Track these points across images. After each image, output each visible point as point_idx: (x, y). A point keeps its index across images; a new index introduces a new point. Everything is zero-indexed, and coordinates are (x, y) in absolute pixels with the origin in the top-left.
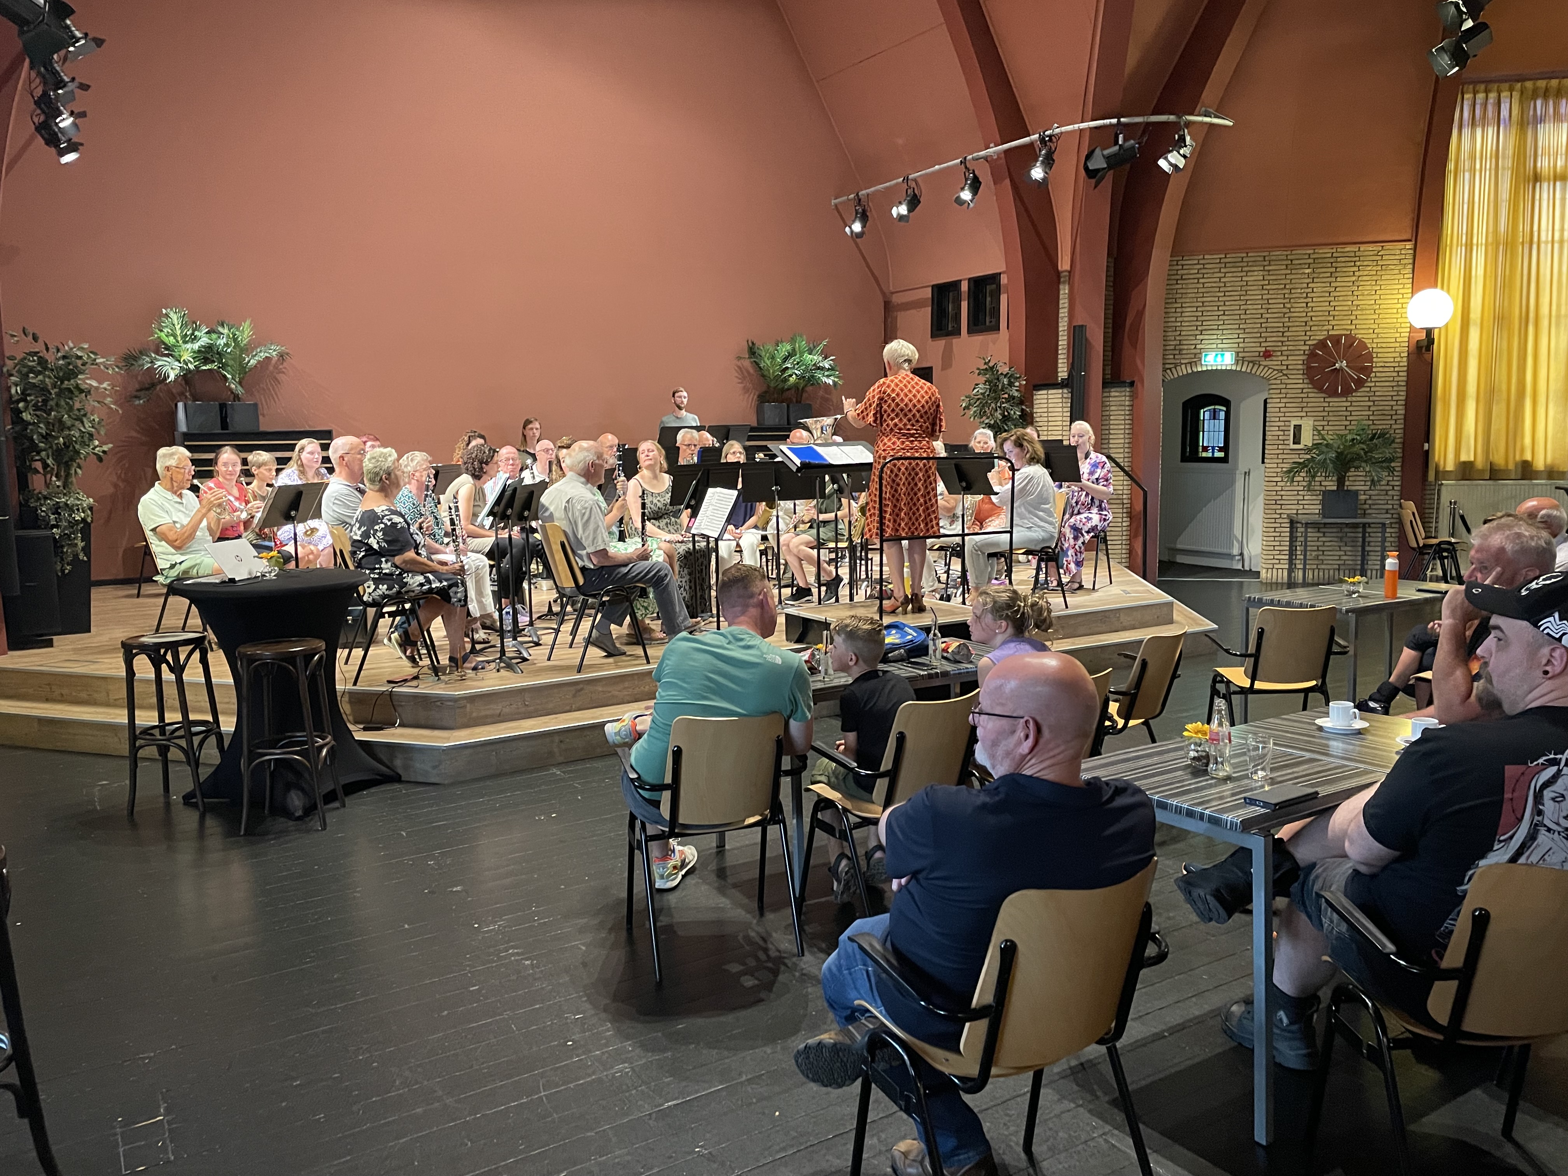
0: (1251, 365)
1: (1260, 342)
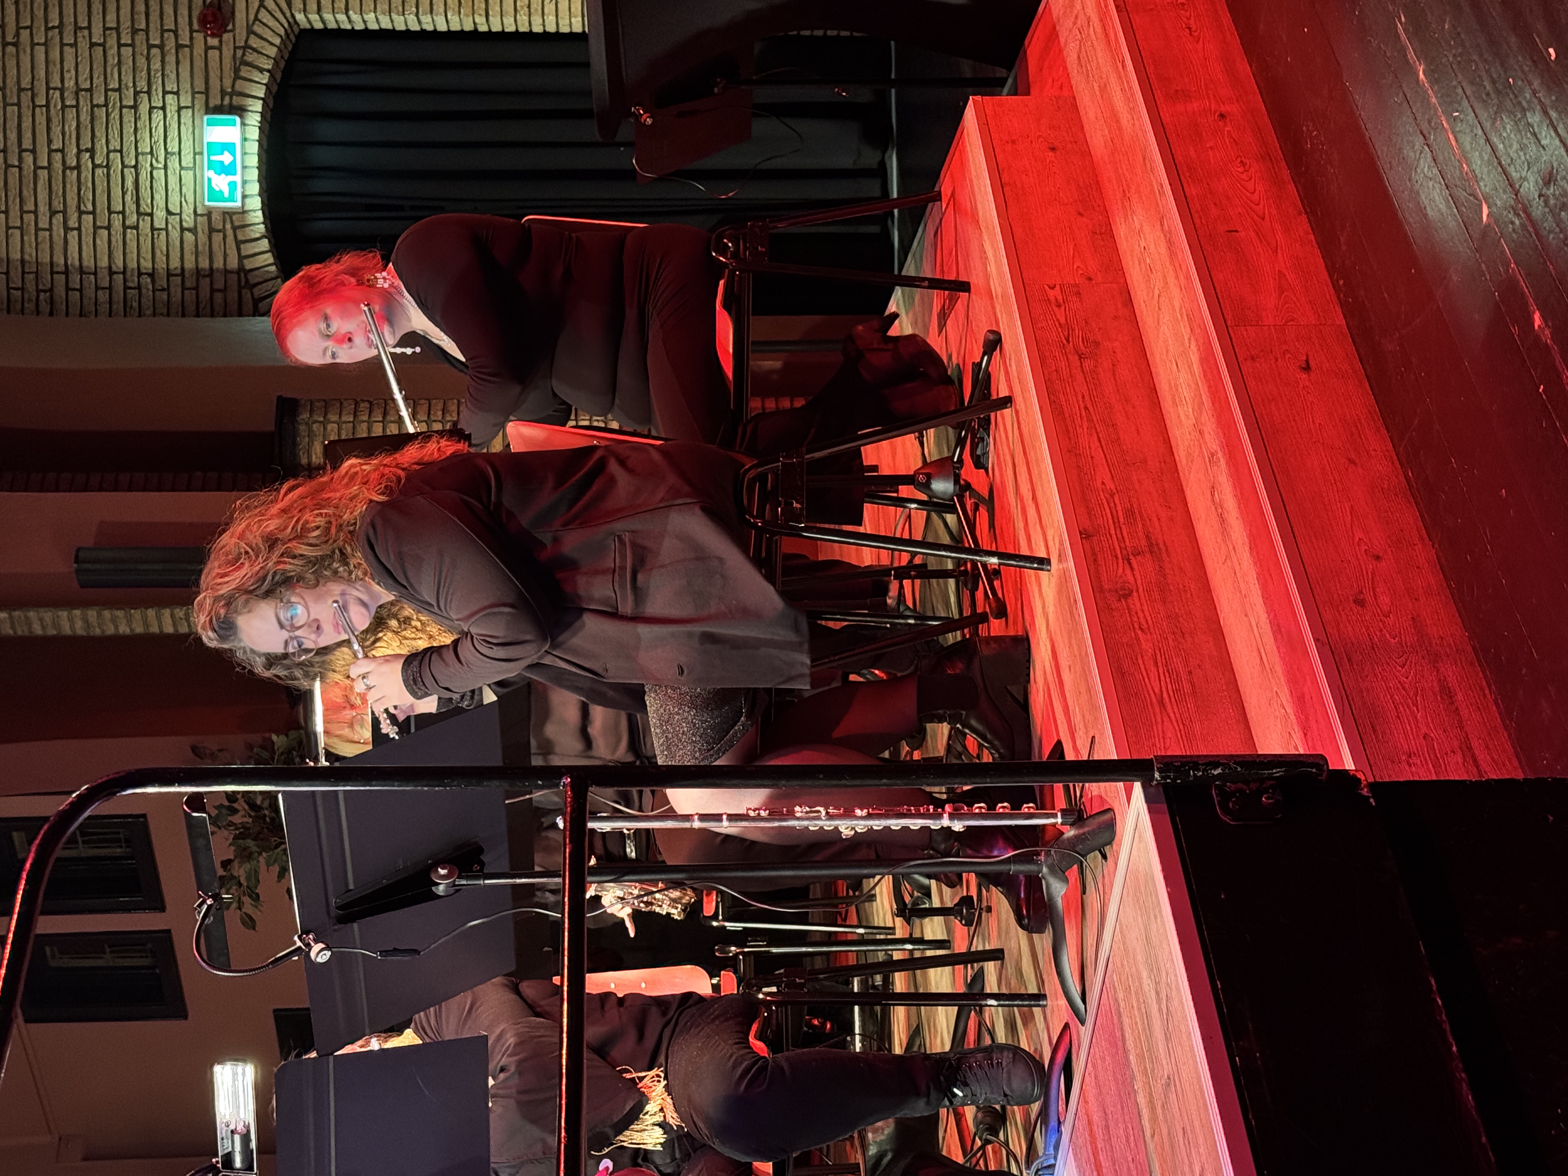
0: (245, 72)
1: (179, 47)
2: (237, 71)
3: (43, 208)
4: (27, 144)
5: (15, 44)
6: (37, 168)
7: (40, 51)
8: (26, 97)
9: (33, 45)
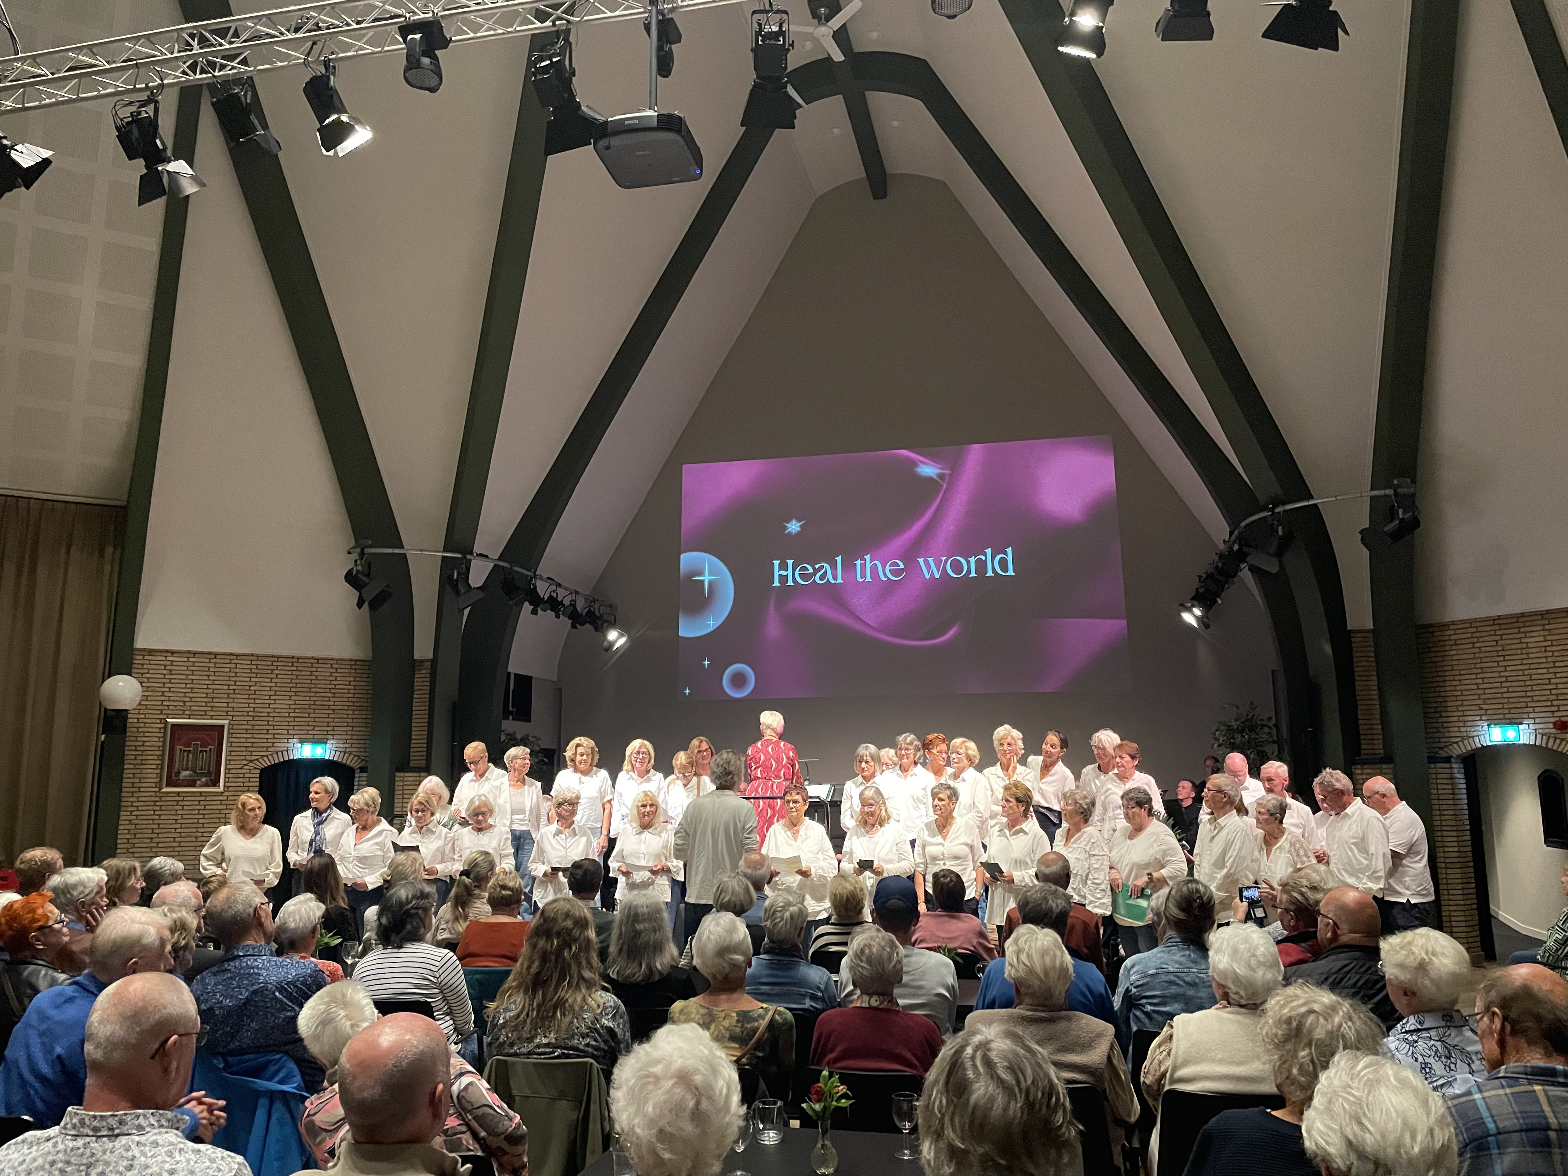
1: (1553, 712)
2: (1545, 734)
3: (1483, 665)
4: (1507, 658)
5: (1545, 651)
6: (1498, 662)
7: (1544, 660)
8: (1525, 656)
9: (1546, 657)
